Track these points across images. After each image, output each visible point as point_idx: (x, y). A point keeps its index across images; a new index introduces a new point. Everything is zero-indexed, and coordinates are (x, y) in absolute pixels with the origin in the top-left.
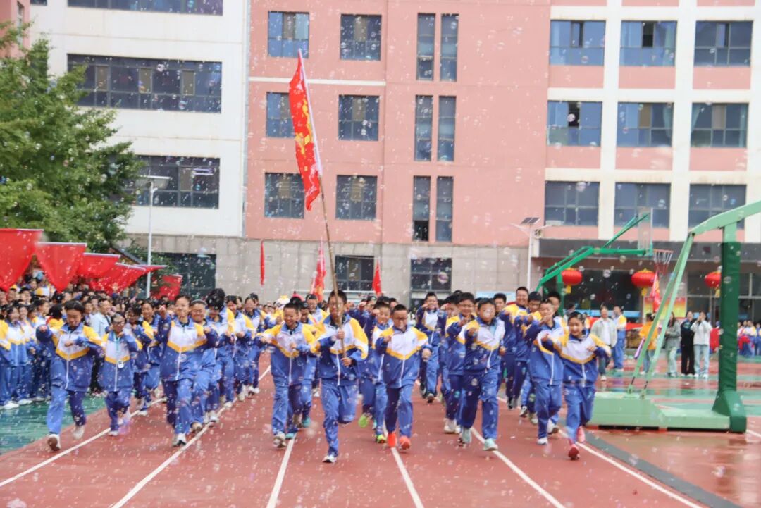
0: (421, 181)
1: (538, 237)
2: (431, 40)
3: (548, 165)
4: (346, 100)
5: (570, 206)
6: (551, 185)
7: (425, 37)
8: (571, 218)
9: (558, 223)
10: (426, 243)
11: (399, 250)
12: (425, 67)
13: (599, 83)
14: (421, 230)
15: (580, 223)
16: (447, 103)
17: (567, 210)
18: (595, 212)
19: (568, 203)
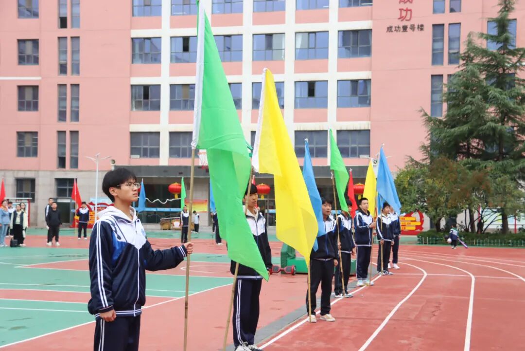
0: (61, 133)
1: (114, 165)
2: (65, 52)
3: (130, 123)
4: (21, 88)
5: (145, 147)
6: (133, 134)
7: (62, 52)
8: (145, 153)
9: (139, 156)
10: (64, 169)
11: (48, 173)
12: (63, 69)
13: (158, 74)
14: (62, 162)
15: (150, 157)
16: (75, 88)
17: (144, 149)
18: (158, 150)
19: (144, 145)
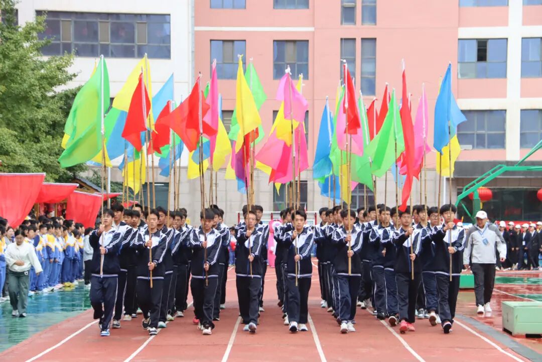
3: (459, 97)
4: (280, 44)
5: (480, 132)
8: (481, 142)
9: (470, 147)
12: (348, 14)
13: (504, 22)
15: (489, 147)
16: (368, 44)
17: (478, 135)
18: (503, 136)
19: (478, 129)
